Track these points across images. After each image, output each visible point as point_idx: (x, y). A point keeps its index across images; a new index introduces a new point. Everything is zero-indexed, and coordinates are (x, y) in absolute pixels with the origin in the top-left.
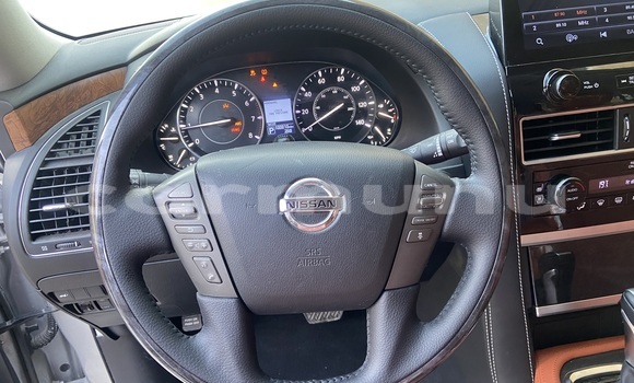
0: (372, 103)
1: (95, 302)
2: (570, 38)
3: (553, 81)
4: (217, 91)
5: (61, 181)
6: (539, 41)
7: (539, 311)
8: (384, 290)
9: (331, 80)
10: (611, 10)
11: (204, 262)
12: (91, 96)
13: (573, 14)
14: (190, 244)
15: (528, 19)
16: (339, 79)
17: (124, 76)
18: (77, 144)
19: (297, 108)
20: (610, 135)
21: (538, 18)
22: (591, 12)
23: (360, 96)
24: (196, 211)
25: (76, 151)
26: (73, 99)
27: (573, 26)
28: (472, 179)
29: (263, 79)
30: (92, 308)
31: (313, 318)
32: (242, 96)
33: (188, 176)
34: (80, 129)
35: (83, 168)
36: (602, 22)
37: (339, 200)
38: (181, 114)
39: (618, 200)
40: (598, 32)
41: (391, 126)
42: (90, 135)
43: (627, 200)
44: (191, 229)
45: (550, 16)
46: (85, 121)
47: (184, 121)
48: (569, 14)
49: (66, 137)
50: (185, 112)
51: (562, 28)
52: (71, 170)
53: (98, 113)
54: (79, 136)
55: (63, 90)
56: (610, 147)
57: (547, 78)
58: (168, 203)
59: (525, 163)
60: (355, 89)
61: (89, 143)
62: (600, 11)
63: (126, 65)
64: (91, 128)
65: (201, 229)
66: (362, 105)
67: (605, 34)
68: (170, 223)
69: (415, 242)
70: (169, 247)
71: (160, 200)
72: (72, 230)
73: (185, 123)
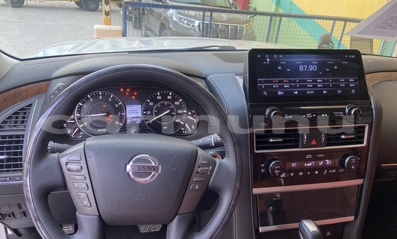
0: (185, 111)
1: (12, 213)
2: (280, 93)
3: (270, 113)
4: (100, 97)
5: (11, 142)
6: (265, 93)
7: (261, 229)
8: (176, 215)
9: (164, 97)
10: (300, 81)
11: (83, 195)
12: (27, 95)
13: (282, 82)
14: (76, 186)
15: (261, 82)
16: (168, 97)
17: (48, 86)
18: (16, 122)
19: (144, 111)
20: (297, 141)
21: (265, 82)
22: (290, 82)
23: (179, 107)
24: (82, 168)
25: (15, 126)
26: (16, 97)
27: (281, 88)
28: (225, 160)
29: (127, 94)
30: (10, 216)
31: (143, 229)
32: (114, 102)
33: (80, 149)
34: (18, 114)
35: (18, 136)
36: (295, 87)
37: (158, 167)
38: (78, 108)
39: (301, 174)
40: (293, 92)
41: (194, 124)
42: (24, 118)
43: (305, 174)
44: (78, 177)
45: (271, 82)
46: (22, 109)
47: (79, 112)
48: (280, 82)
49: (10, 118)
50: (80, 107)
51: (276, 88)
52: (11, 137)
53: (30, 105)
54: (17, 118)
55: (12, 91)
56: (297, 147)
57: (268, 111)
58: (67, 163)
59: (256, 152)
60: (177, 103)
61: (23, 122)
62: (295, 82)
63: (50, 80)
64: (25, 113)
65: (82, 178)
66: (180, 112)
67: (296, 93)
68: (67, 173)
69: (194, 190)
70: (65, 186)
71: (63, 161)
72: (7, 171)
73: (80, 113)
